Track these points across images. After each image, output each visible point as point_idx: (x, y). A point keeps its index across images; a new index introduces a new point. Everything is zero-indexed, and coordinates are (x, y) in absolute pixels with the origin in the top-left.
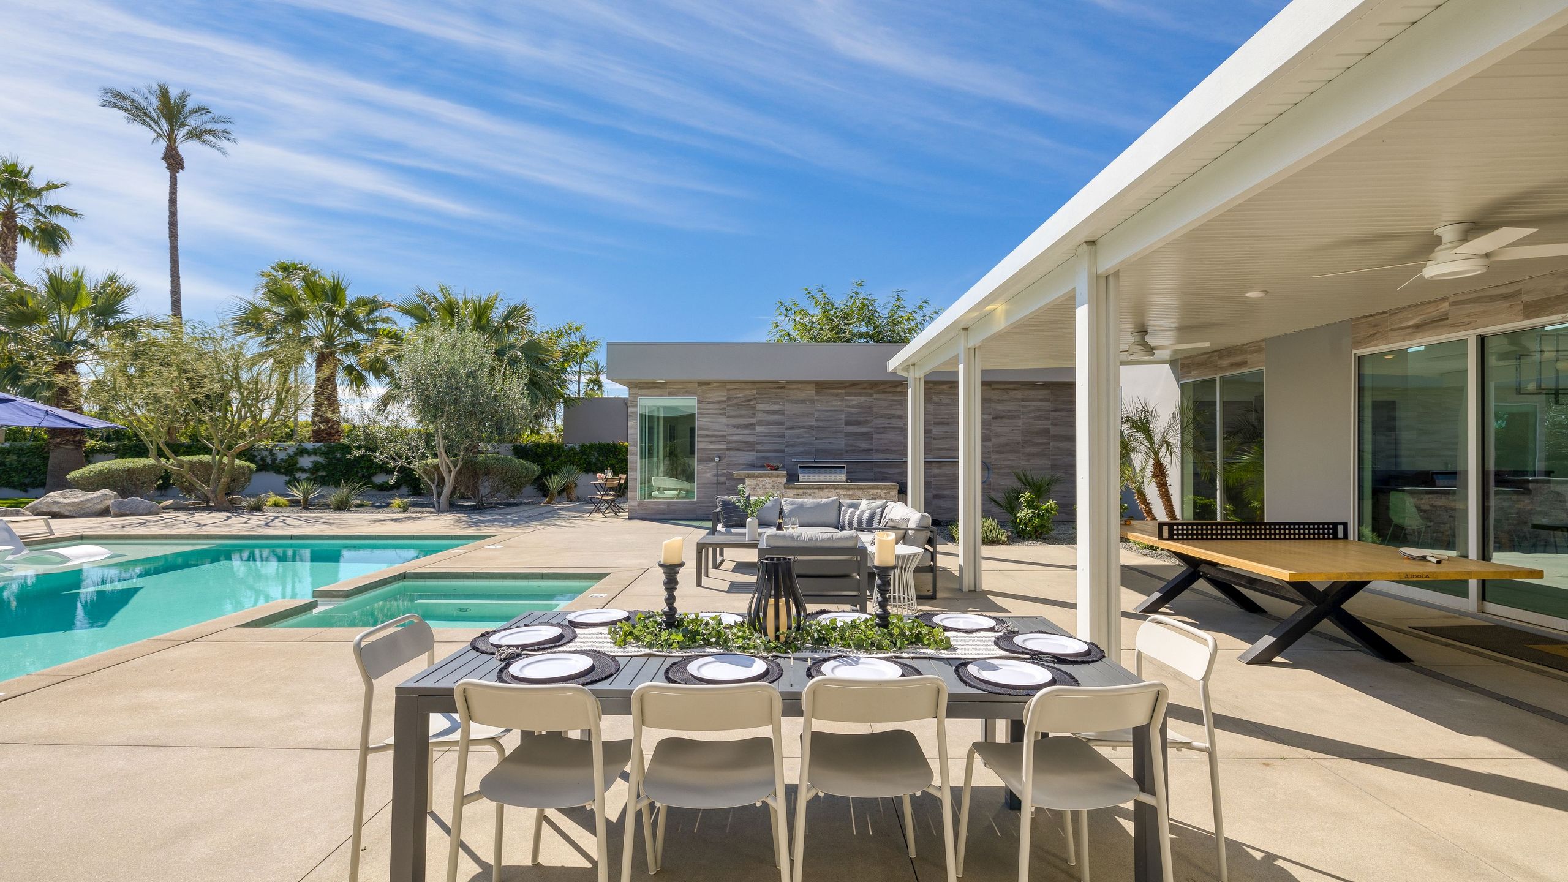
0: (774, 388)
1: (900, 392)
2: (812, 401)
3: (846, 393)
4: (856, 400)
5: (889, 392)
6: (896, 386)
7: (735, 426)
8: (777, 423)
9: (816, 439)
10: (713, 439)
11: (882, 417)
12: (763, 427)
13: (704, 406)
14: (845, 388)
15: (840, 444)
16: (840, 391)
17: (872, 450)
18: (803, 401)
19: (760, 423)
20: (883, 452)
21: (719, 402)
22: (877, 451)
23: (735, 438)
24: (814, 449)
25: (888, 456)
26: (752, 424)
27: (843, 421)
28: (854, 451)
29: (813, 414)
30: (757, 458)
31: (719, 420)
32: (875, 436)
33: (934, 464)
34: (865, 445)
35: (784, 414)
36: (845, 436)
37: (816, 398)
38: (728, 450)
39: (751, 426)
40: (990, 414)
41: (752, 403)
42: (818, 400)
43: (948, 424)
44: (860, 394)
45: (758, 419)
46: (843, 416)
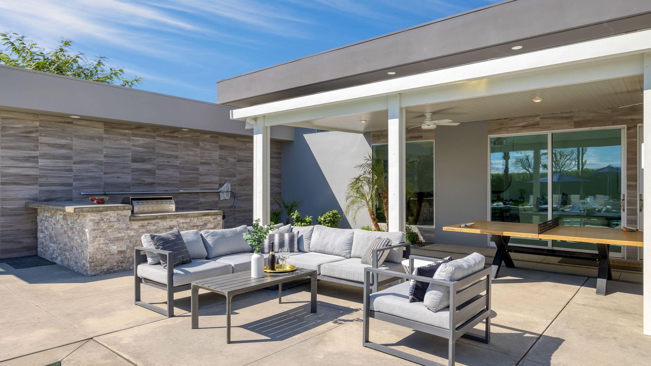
0: (60, 122)
1: (177, 137)
2: (101, 139)
3: (132, 134)
4: (141, 141)
5: (168, 137)
6: (174, 132)
7: (12, 159)
8: (64, 157)
9: (105, 173)
11: (162, 156)
12: (48, 161)
14: (132, 129)
15: (127, 178)
16: (127, 131)
17: (154, 183)
18: (92, 138)
19: (45, 156)
20: (164, 185)
22: (159, 184)
24: (102, 183)
25: (167, 188)
26: (34, 157)
27: (130, 159)
28: (139, 185)
29: (102, 151)
30: (41, 192)
32: (157, 172)
33: (200, 194)
34: (149, 180)
35: (71, 149)
36: (132, 171)
37: (105, 136)
39: (34, 159)
40: (235, 158)
41: (34, 135)
42: (107, 138)
43: (209, 164)
44: (145, 136)
45: (42, 152)
46: (130, 154)
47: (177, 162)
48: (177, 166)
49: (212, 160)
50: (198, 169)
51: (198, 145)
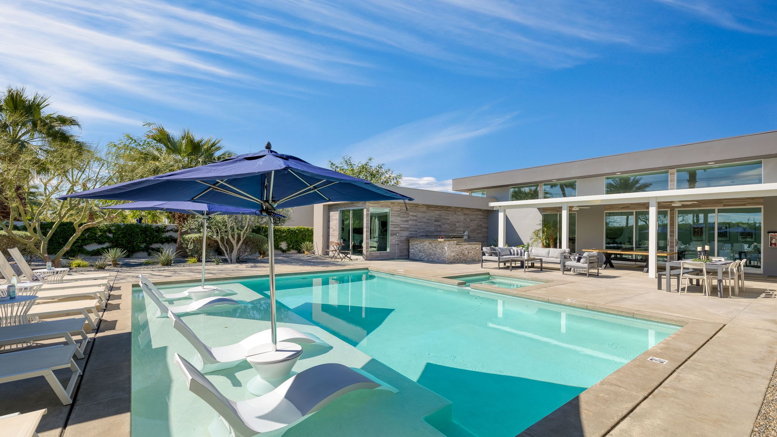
0: (415, 206)
2: (425, 212)
4: (437, 213)
5: (446, 210)
6: (448, 208)
7: (403, 221)
8: (415, 220)
9: (426, 227)
10: (395, 226)
11: (444, 219)
12: (411, 222)
13: (392, 212)
14: (434, 208)
15: (433, 229)
16: (433, 209)
17: (441, 231)
18: (423, 212)
19: (410, 220)
20: (444, 232)
21: (398, 211)
22: (443, 231)
23: (402, 226)
24: (426, 231)
25: (446, 233)
26: (408, 220)
27: (434, 220)
28: (436, 231)
29: (426, 217)
30: (410, 234)
31: (398, 218)
32: (442, 226)
34: (439, 230)
35: (417, 217)
36: (435, 226)
37: (427, 211)
38: (400, 230)
39: (407, 221)
40: (470, 219)
43: (460, 222)
44: (438, 210)
45: (410, 218)
46: (434, 218)
47: (449, 222)
48: (449, 223)
49: (461, 220)
50: (455, 225)
51: (456, 214)
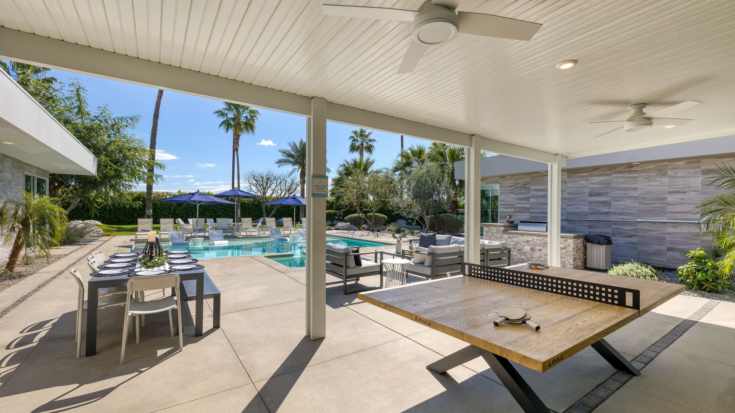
0: (541, 176)
1: (635, 171)
3: (589, 175)
4: (597, 179)
5: (626, 172)
7: (519, 199)
8: (542, 196)
9: (568, 205)
10: (507, 206)
11: (618, 190)
12: (534, 199)
13: (502, 189)
14: (589, 171)
15: (585, 209)
16: (585, 174)
17: (610, 213)
19: (532, 197)
20: (619, 214)
21: (510, 186)
22: (615, 213)
23: (518, 205)
24: (566, 212)
25: (624, 217)
26: (528, 198)
27: (587, 194)
28: (595, 213)
29: (566, 190)
30: (531, 217)
31: (510, 196)
32: (613, 203)
33: (668, 224)
34: (604, 210)
36: (589, 203)
37: (568, 180)
38: (515, 212)
41: (528, 186)
42: (569, 181)
43: (684, 192)
44: (601, 175)
45: (532, 194)
46: (587, 191)
47: (636, 194)
48: (637, 197)
49: (689, 187)
50: (665, 199)
51: (665, 174)
